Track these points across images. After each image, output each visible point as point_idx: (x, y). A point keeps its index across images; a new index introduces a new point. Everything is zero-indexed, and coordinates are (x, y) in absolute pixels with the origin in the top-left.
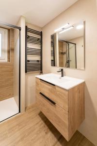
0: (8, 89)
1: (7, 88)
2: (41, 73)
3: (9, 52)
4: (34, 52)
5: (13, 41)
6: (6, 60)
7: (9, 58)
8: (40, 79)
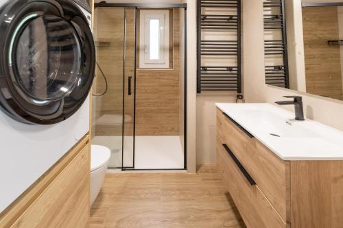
0: (168, 117)
1: (167, 115)
2: (240, 97)
3: (171, 50)
4: (219, 49)
5: (178, 30)
6: (167, 66)
7: (171, 62)
8: (224, 113)
